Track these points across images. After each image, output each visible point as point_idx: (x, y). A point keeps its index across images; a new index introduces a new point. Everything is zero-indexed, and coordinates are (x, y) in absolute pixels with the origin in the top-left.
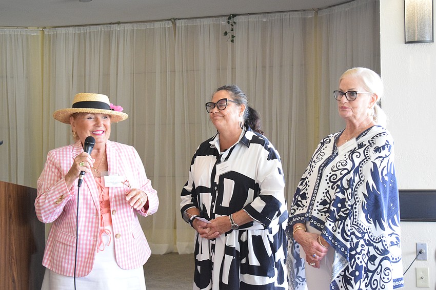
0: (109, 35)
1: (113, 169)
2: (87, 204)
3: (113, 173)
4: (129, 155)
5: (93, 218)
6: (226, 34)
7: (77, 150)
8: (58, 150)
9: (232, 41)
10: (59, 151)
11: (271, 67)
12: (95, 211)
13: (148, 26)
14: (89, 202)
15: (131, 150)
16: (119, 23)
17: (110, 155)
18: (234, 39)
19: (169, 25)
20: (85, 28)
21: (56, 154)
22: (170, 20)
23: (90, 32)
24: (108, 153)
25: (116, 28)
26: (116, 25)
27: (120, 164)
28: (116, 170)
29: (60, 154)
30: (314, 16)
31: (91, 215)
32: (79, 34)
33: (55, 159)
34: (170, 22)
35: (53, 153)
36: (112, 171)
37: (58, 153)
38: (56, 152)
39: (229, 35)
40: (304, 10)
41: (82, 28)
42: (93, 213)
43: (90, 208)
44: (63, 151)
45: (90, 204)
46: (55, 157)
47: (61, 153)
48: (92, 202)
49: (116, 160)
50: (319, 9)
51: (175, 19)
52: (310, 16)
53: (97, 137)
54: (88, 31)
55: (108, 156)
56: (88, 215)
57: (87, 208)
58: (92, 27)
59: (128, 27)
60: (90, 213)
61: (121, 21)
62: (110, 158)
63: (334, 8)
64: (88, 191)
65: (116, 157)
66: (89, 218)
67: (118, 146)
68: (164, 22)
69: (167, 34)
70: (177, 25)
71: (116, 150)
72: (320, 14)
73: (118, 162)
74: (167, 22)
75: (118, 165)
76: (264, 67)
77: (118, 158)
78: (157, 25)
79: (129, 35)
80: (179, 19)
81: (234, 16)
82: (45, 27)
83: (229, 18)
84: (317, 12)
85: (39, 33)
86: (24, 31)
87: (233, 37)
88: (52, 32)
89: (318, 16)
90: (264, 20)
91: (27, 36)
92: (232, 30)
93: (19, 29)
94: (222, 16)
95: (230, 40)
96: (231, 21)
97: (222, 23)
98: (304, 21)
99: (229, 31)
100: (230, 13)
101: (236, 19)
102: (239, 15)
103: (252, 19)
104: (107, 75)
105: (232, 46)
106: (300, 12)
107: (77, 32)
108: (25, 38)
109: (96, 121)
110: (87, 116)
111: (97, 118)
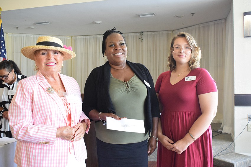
0: (96, 38)
6: (140, 38)
7: (40, 78)
9: (142, 41)
11: (156, 50)
23: (89, 38)
25: (99, 36)
39: (141, 39)
40: (168, 31)
50: (173, 30)
53: (50, 67)
61: (101, 34)
76: (153, 50)
81: (142, 32)
82: (72, 36)
83: (141, 33)
84: (172, 32)
85: (70, 38)
86: (65, 37)
87: (142, 40)
88: (75, 38)
89: (173, 33)
90: (154, 34)
91: (66, 39)
92: (142, 37)
93: (63, 37)
94: (138, 32)
95: (141, 41)
96: (142, 34)
97: (138, 35)
98: (168, 34)
99: (141, 38)
100: (141, 31)
101: (143, 33)
102: (144, 32)
103: (149, 33)
104: (96, 53)
105: (142, 43)
106: (166, 31)
107: (84, 38)
108: (65, 40)
109: (48, 55)
110: (41, 52)
111: (49, 54)
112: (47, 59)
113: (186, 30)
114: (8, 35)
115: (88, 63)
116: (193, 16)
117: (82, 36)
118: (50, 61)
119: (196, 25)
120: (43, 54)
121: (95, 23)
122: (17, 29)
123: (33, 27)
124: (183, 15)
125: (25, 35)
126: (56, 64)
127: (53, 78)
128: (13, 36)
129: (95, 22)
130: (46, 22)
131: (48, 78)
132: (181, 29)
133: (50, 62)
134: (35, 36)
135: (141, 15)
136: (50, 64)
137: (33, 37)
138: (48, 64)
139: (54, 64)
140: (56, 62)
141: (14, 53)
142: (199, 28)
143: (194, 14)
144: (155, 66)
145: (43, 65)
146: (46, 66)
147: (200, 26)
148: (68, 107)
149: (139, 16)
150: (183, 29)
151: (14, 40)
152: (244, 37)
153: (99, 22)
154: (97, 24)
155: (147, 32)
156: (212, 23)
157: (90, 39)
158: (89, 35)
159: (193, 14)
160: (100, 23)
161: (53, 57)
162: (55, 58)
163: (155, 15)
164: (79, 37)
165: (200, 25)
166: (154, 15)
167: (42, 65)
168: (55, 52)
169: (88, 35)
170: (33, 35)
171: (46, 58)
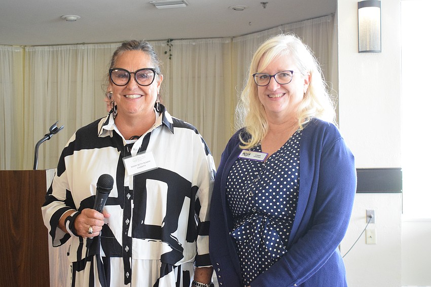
0: (76, 52)
6: (166, 53)
9: (170, 58)
11: (199, 77)
13: (107, 46)
16: (83, 44)
18: (172, 57)
20: (57, 46)
23: (61, 50)
25: (81, 47)
30: (230, 42)
32: (53, 52)
39: (168, 54)
40: (222, 38)
41: (55, 47)
50: (234, 37)
52: (227, 42)
58: (63, 46)
59: (91, 46)
61: (85, 42)
72: (235, 40)
76: (194, 77)
78: (113, 46)
79: (91, 52)
81: (172, 40)
82: (25, 46)
83: (168, 42)
84: (232, 39)
85: (21, 50)
86: (10, 48)
87: (171, 55)
88: (31, 49)
89: (233, 42)
90: (194, 44)
91: (12, 52)
92: (170, 50)
93: (6, 47)
94: (162, 40)
95: (168, 58)
96: (169, 44)
97: (163, 45)
98: (223, 45)
99: (168, 51)
100: (167, 38)
101: (173, 43)
102: (175, 40)
103: (184, 42)
104: (75, 82)
105: (170, 62)
106: (220, 39)
107: (51, 50)
108: (10, 54)
113: (258, 37)
115: (59, 102)
116: (265, 7)
117: (46, 47)
119: (277, 26)
121: (65, 18)
124: (245, 6)
129: (65, 16)
132: (249, 35)
135: (159, 3)
143: (267, 4)
144: (196, 110)
149: (154, 5)
152: (359, 52)
153: (72, 18)
154: (71, 21)
155: (181, 39)
156: (309, 23)
157: (63, 52)
159: (264, 3)
160: (75, 18)
163: (186, 4)
164: (40, 48)
165: (284, 28)
166: (184, 5)
169: (58, 45)
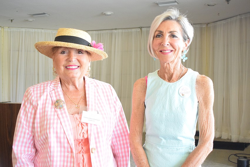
0: (112, 34)
1: (92, 105)
2: (60, 142)
3: (92, 109)
4: (106, 92)
5: (68, 157)
7: (54, 85)
8: (36, 86)
10: (37, 88)
12: (70, 150)
13: (129, 30)
14: (62, 140)
15: (109, 88)
16: (116, 29)
17: (89, 91)
19: (139, 30)
20: (101, 31)
21: (34, 91)
22: (139, 28)
23: (103, 33)
24: (87, 89)
25: (114, 31)
26: (115, 30)
27: (98, 100)
28: (95, 106)
29: (37, 90)
30: (206, 26)
31: (66, 154)
32: (98, 34)
33: (32, 96)
34: (139, 29)
35: (31, 90)
36: (90, 107)
37: (35, 89)
38: (34, 88)
40: (201, 24)
41: (99, 31)
42: (68, 152)
43: (64, 147)
44: (40, 87)
45: (64, 143)
46: (33, 94)
47: (39, 89)
48: (66, 140)
49: (95, 96)
50: (208, 23)
51: (142, 27)
52: (204, 26)
53: (70, 71)
54: (102, 32)
55: (87, 92)
56: (63, 154)
57: (61, 147)
58: (104, 31)
59: (120, 31)
60: (64, 152)
61: (117, 28)
62: (89, 94)
63: (217, 22)
64: (60, 128)
65: (95, 93)
66: (64, 156)
67: (96, 83)
68: (136, 29)
69: (138, 35)
70: (143, 30)
71: (95, 87)
72: (209, 25)
73: (96, 98)
74: (138, 29)
75: (97, 101)
77: (97, 94)
78: (133, 30)
79: (120, 34)
80: (143, 27)
84: (207, 25)
89: (208, 26)
98: (201, 28)
104: (110, 52)
106: (199, 25)
107: (97, 33)
109: (69, 55)
110: (60, 50)
111: (70, 53)
112: (67, 60)
113: (224, 23)
114: (4, 30)
116: (228, 3)
117: (94, 31)
118: (71, 63)
119: (237, 16)
120: (63, 52)
121: (105, 14)
122: (12, 22)
123: (31, 20)
124: (215, 3)
125: (24, 30)
126: (79, 68)
127: (74, 87)
128: (10, 31)
130: (44, 14)
131: (67, 85)
132: (218, 22)
133: (71, 65)
134: (36, 30)
135: (160, 3)
136: (71, 67)
137: (34, 32)
138: (68, 67)
139: (77, 67)
140: (79, 65)
141: (10, 51)
142: (241, 20)
143: (230, 1)
145: (62, 68)
146: (66, 69)
147: (242, 17)
148: (83, 128)
149: (157, 4)
150: (220, 22)
151: (11, 35)
153: (109, 13)
154: (108, 15)
157: (104, 35)
158: (103, 29)
159: (228, 1)
161: (76, 57)
162: (79, 59)
163: (178, 3)
164: (91, 32)
166: (176, 3)
167: (60, 68)
168: (80, 51)
170: (33, 29)
171: (66, 58)
